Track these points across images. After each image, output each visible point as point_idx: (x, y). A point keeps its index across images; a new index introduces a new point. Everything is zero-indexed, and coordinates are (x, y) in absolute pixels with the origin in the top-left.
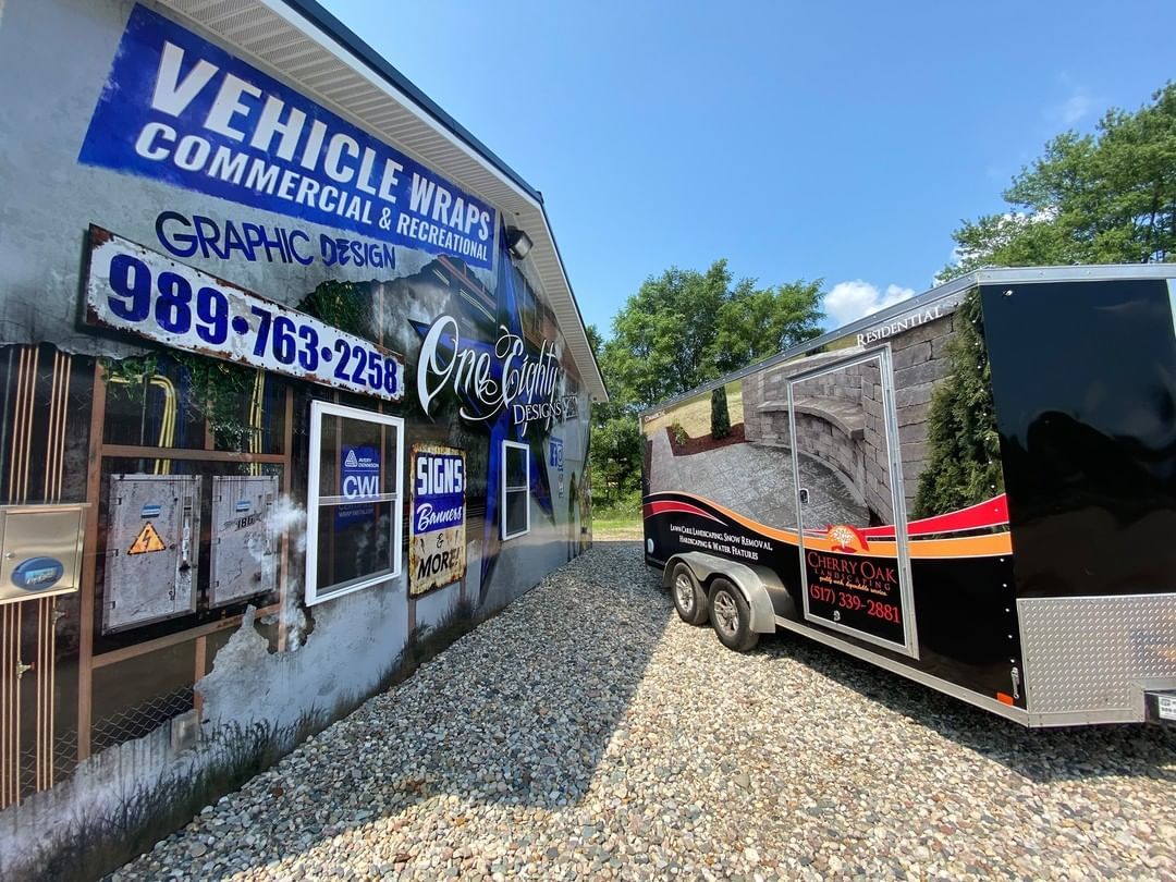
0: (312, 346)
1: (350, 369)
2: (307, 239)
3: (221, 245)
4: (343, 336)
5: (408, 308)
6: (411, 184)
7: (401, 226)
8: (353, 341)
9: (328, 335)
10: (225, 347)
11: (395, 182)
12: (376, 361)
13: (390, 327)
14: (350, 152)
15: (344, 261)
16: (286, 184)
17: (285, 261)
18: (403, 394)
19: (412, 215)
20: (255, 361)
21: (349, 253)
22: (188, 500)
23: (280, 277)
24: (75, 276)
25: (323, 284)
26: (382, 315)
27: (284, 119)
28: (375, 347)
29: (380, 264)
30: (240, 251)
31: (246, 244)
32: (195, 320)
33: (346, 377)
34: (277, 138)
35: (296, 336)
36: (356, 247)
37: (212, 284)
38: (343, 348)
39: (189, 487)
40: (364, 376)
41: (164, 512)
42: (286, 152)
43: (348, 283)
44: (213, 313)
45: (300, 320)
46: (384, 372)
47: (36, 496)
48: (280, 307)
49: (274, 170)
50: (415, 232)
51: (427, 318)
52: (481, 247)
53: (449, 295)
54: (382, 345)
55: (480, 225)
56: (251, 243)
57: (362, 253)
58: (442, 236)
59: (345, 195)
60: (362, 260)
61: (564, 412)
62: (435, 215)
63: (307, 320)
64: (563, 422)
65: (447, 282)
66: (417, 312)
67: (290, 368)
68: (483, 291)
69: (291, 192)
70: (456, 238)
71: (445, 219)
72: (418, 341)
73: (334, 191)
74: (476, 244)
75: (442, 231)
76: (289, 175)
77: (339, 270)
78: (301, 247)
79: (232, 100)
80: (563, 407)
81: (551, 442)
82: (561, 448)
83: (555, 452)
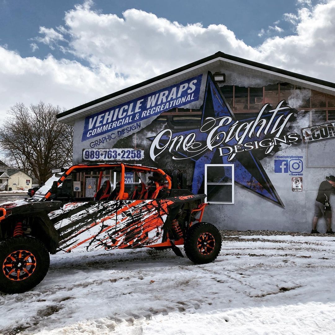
0: (116, 154)
1: (125, 156)
2: (114, 134)
3: (98, 143)
4: (123, 149)
5: (144, 135)
6: (147, 102)
7: (144, 115)
8: (126, 150)
9: (119, 151)
10: (99, 159)
11: (141, 105)
12: (133, 152)
13: (139, 142)
14: (125, 109)
15: (123, 134)
16: (110, 126)
17: (109, 140)
18: (143, 158)
19: (147, 110)
20: (104, 160)
21: (126, 131)
22: (94, 182)
23: (109, 143)
24: (82, 155)
25: (118, 141)
26: (135, 141)
27: (109, 115)
28: (133, 149)
29: (135, 129)
30: (102, 143)
31: (102, 141)
32: (95, 156)
33: (125, 158)
34: (108, 119)
35: (112, 153)
36: (127, 129)
37: (97, 150)
38: (123, 152)
39: (95, 180)
40: (130, 156)
41: (92, 183)
42: (109, 121)
43: (125, 137)
44: (97, 154)
45: (112, 150)
47: (79, 181)
48: (109, 149)
49: (107, 125)
50: (149, 113)
51: (154, 135)
52: (189, 96)
53: (166, 123)
54: (135, 148)
55: (189, 88)
56: (103, 140)
57: (129, 129)
58: (162, 107)
59: (124, 119)
60: (129, 131)
61: (306, 138)
62: (159, 102)
63: (114, 149)
64: (303, 145)
65: (166, 119)
66: (150, 135)
67: (111, 159)
68: (191, 110)
69: (111, 127)
70: (171, 102)
71: (164, 101)
72: (150, 142)
73: (121, 120)
74: (185, 97)
75: (163, 105)
76: (110, 124)
77: (122, 136)
78: (113, 136)
79: (100, 119)
80: (304, 135)
81: (276, 159)
82: (298, 161)
83: (285, 165)
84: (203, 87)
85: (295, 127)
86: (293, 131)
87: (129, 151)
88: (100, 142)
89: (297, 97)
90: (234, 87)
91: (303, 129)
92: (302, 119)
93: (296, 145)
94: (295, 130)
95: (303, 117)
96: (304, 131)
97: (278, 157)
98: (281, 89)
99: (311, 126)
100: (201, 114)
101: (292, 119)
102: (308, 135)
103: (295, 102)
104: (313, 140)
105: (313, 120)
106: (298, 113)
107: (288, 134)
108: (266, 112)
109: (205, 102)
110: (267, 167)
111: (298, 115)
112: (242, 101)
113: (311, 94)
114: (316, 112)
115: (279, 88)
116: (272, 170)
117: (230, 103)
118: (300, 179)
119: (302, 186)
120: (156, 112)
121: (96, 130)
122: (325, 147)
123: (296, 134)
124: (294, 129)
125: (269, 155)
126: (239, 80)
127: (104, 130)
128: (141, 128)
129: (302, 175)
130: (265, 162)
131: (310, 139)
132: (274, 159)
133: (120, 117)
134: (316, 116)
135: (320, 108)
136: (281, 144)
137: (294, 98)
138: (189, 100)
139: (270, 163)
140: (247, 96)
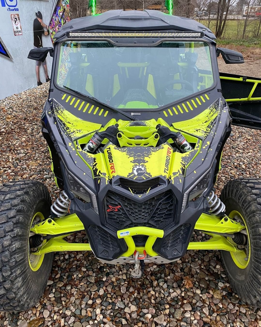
118: (17, 16)
119: (21, 28)
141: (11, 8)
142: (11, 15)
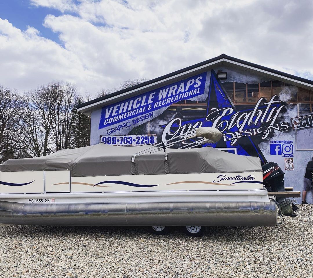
0: (131, 140)
1: (140, 141)
2: (129, 122)
3: (115, 131)
4: (138, 136)
5: (157, 124)
6: (159, 94)
7: (156, 105)
8: (140, 136)
9: (134, 137)
10: (116, 144)
11: (153, 97)
12: (147, 138)
13: (152, 130)
14: (139, 100)
15: (138, 122)
17: (125, 128)
18: (156, 143)
19: (159, 101)
20: (121, 145)
21: (140, 120)
23: (124, 131)
24: (99, 141)
25: (133, 128)
26: (149, 128)
27: (124, 106)
28: (147, 135)
29: (149, 118)
30: (118, 130)
32: (112, 142)
33: (139, 143)
34: (123, 109)
35: (128, 139)
36: (141, 118)
37: (114, 136)
38: (138, 138)
40: (144, 142)
42: (125, 111)
43: (139, 125)
44: (114, 140)
45: (128, 137)
46: (150, 140)
48: (125, 136)
49: (123, 115)
50: (161, 104)
51: (166, 123)
52: (196, 90)
53: (176, 113)
54: (149, 134)
55: (195, 83)
56: (119, 128)
57: (143, 118)
58: (172, 99)
59: (138, 110)
60: (143, 119)
61: (294, 126)
62: (169, 95)
63: (130, 136)
64: (292, 132)
65: (176, 110)
66: (161, 123)
67: (127, 145)
68: (197, 103)
69: (126, 116)
70: (180, 95)
71: (174, 94)
72: (162, 129)
73: (135, 111)
74: (192, 91)
75: (172, 98)
76: (125, 114)
77: (137, 124)
78: (128, 124)
79: (115, 109)
80: (293, 124)
81: (271, 144)
82: (289, 145)
83: (279, 148)
84: (207, 83)
85: (286, 117)
86: (284, 120)
87: (144, 137)
88: (116, 130)
89: (287, 93)
90: (234, 83)
91: (292, 119)
92: (291, 110)
93: (287, 132)
94: (286, 120)
95: (292, 109)
96: (293, 121)
97: (273, 142)
98: (273, 86)
99: (299, 116)
100: (206, 105)
101: (284, 111)
102: (296, 123)
103: (285, 96)
104: (301, 128)
105: (300, 112)
106: (288, 106)
107: (280, 122)
108: (262, 104)
109: (210, 95)
110: (265, 150)
111: (288, 107)
112: (241, 95)
113: (297, 90)
114: (302, 105)
115: (272, 85)
116: (268, 152)
117: (231, 96)
118: (291, 160)
119: (293, 166)
120: (167, 103)
121: (112, 118)
122: (310, 134)
123: (286, 123)
124: (285, 118)
125: (265, 141)
126: (239, 78)
127: (120, 119)
128: (154, 117)
129: (293, 156)
130: (263, 146)
131: (298, 127)
132: (270, 143)
133: (134, 107)
134: (302, 108)
135: (305, 102)
136: (275, 131)
137: (284, 93)
138: (196, 93)
139: (266, 147)
140: (245, 91)
141: (286, 155)
142: (285, 159)
